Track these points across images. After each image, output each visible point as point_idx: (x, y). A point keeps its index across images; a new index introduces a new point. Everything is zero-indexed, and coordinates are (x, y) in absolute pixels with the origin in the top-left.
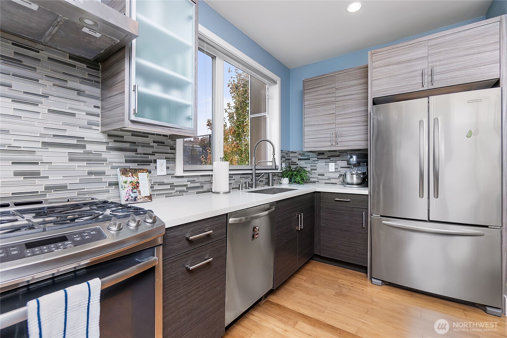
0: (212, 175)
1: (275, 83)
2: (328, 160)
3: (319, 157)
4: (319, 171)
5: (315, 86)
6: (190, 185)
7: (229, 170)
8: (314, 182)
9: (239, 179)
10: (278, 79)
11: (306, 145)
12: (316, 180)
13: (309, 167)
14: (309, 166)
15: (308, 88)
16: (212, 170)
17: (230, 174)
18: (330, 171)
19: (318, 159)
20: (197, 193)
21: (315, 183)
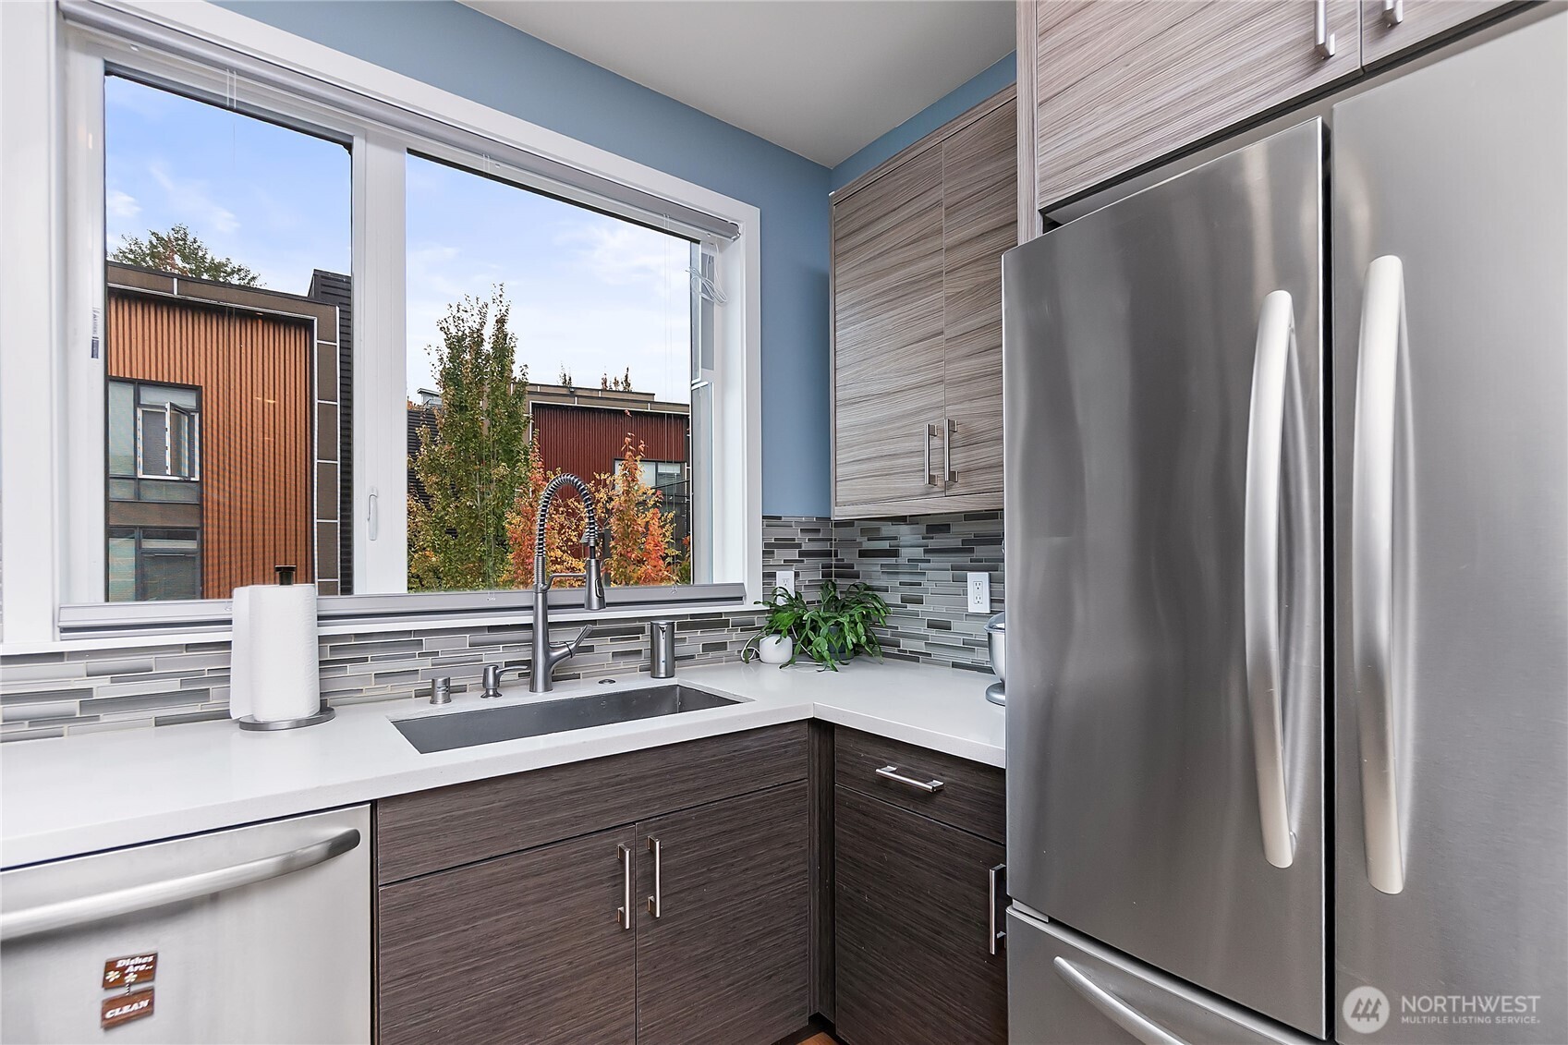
0: (227, 644)
1: (728, 230)
2: (963, 559)
3: (932, 544)
4: (933, 607)
5: (872, 216)
6: (103, 688)
7: (320, 618)
8: (914, 657)
9: (466, 651)
10: (746, 216)
11: (843, 491)
12: (919, 646)
13: (895, 589)
14: (893, 582)
15: (846, 231)
16: (229, 622)
17: (322, 639)
18: (971, 610)
19: (926, 551)
20: (159, 722)
21: (917, 660)
